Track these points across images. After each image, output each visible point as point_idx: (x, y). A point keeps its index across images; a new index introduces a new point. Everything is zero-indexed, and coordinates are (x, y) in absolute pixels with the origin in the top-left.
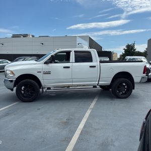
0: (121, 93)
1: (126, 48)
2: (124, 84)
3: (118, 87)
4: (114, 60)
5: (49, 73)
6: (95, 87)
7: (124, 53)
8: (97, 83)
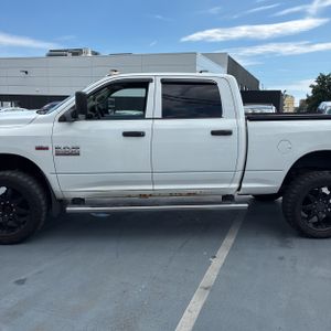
0: (315, 219)
1: (316, 84)
2: (325, 190)
3: (307, 201)
4: (286, 111)
5: (74, 152)
6: (227, 198)
7: (311, 94)
8: (236, 186)
